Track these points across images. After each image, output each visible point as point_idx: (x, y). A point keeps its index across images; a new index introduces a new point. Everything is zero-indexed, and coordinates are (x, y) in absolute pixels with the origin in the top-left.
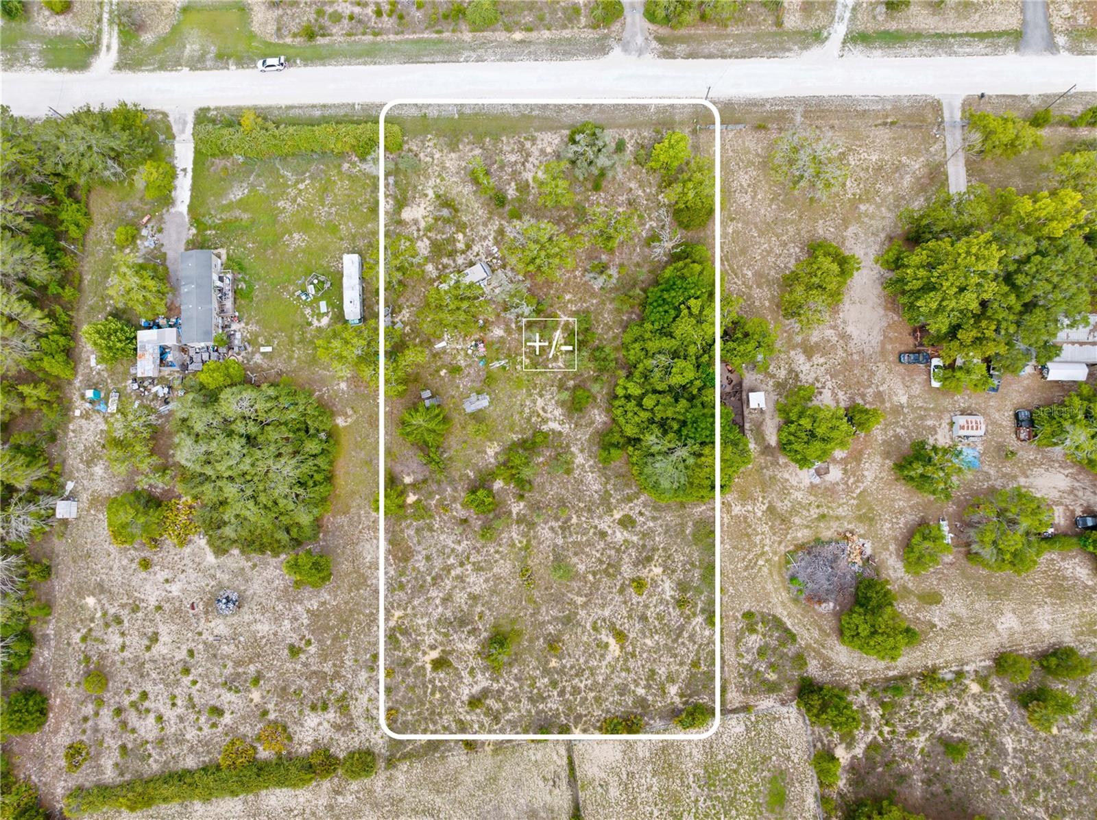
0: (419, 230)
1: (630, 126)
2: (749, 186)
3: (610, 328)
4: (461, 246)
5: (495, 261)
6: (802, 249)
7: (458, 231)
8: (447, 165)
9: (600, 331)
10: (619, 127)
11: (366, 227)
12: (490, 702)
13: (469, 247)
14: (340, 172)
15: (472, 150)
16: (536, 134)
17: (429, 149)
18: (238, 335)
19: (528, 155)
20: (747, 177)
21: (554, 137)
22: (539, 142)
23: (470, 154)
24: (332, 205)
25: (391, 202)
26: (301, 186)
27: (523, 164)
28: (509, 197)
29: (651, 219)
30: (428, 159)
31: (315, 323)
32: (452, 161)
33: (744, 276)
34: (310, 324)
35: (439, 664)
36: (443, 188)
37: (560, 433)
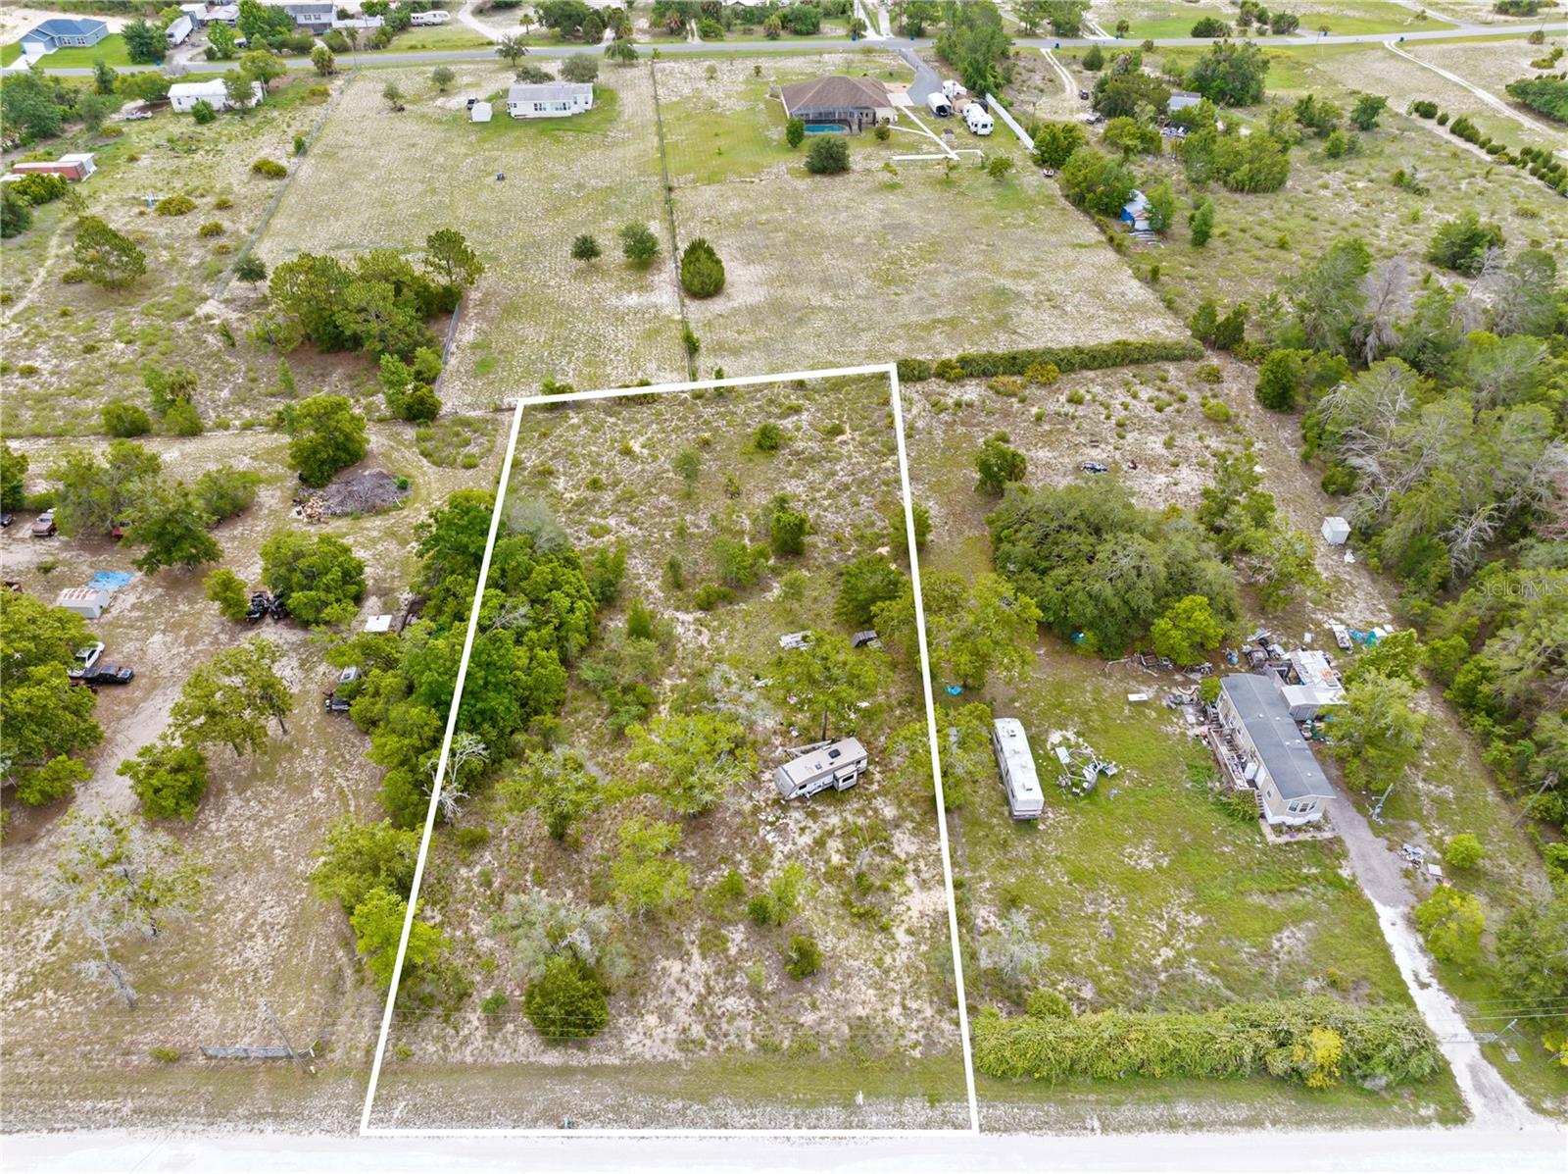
0: (917, 871)
1: (462, 1068)
2: (252, 936)
3: (580, 725)
4: (834, 844)
5: (771, 819)
6: (204, 827)
7: (842, 869)
8: (871, 992)
9: (598, 720)
10: (488, 1068)
11: (1018, 877)
12: (777, 411)
13: (820, 843)
14: (1097, 980)
15: (822, 1021)
16: (678, 1056)
17: (914, 1025)
18: (1192, 719)
19: (698, 1009)
20: (249, 953)
21: (639, 1049)
22: (673, 1036)
23: (824, 1013)
24: (1094, 917)
25: (979, 921)
26: (1167, 953)
27: (710, 991)
28: (741, 927)
29: (468, 881)
30: (914, 1005)
31: (1070, 735)
32: (864, 1000)
33: (328, 790)
34: (1078, 734)
35: (837, 431)
36: (876, 944)
37: (677, 609)
